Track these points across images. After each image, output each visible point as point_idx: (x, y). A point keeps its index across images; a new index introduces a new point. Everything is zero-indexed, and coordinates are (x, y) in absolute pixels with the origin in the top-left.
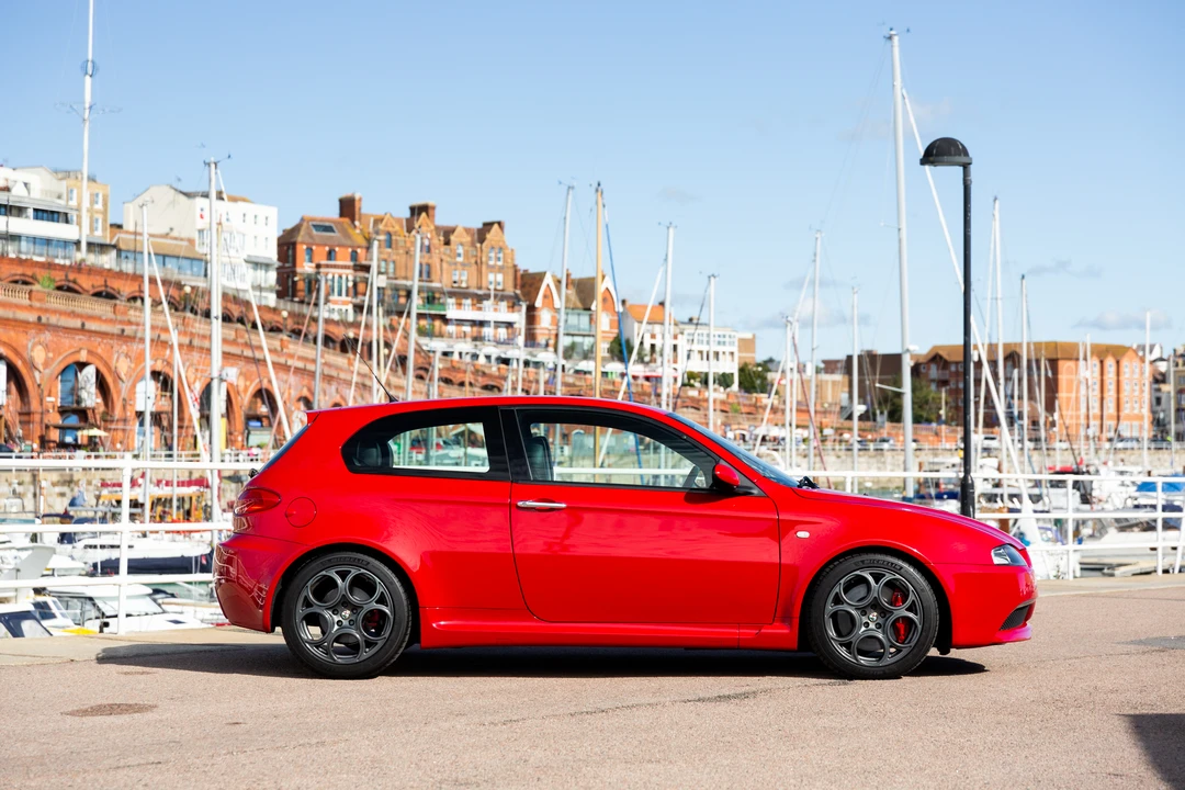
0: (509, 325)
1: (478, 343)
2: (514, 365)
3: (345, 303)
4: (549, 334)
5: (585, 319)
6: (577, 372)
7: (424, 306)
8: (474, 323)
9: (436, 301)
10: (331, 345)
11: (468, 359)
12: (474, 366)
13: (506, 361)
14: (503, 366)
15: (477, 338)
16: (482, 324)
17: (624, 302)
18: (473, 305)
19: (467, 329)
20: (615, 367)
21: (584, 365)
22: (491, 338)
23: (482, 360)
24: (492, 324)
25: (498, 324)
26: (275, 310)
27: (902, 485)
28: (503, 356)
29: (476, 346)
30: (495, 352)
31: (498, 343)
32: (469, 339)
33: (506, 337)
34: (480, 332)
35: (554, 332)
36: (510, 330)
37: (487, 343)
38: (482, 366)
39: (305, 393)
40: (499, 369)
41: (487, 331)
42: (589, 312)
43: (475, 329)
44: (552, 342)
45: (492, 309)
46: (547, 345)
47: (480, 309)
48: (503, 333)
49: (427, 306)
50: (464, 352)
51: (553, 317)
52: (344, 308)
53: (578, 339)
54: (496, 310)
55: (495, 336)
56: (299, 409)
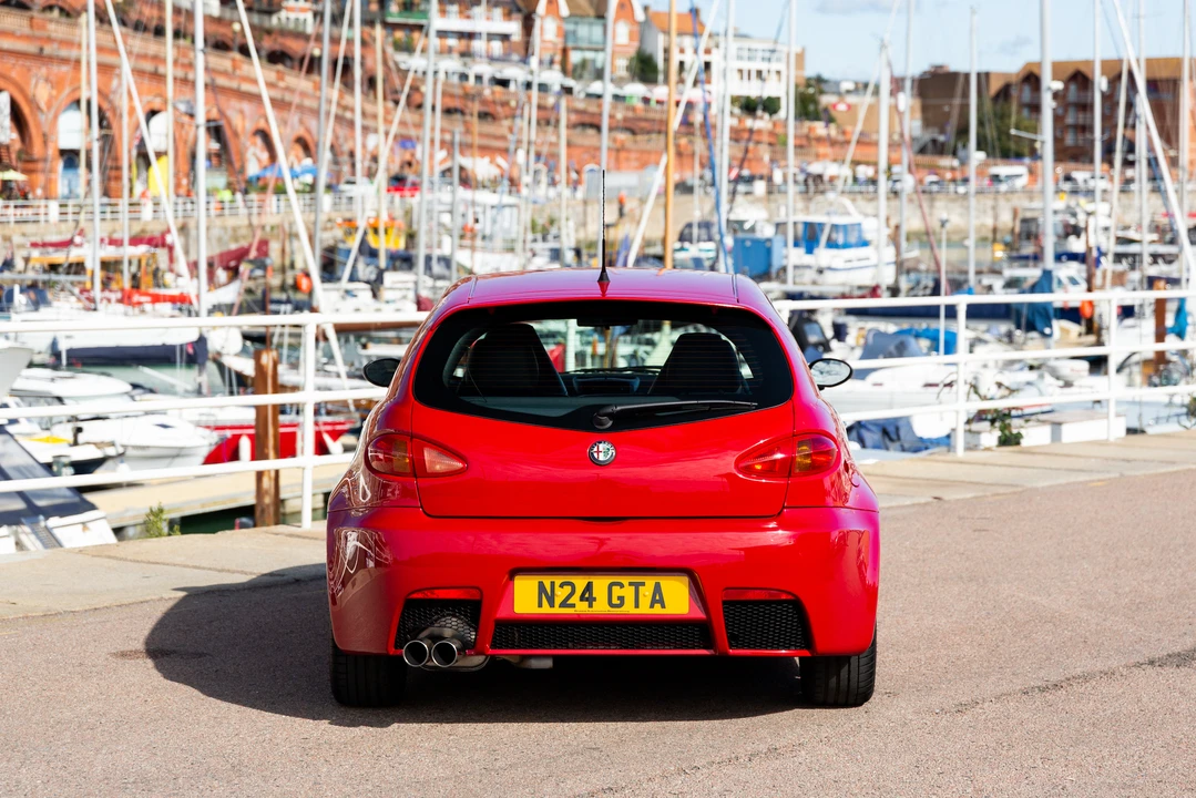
0: (505, 37)
1: (467, 60)
2: (512, 87)
3: (303, 10)
4: (555, 49)
5: (597, 31)
6: (589, 96)
7: (400, 13)
8: (462, 35)
9: (415, 8)
10: (288, 63)
11: (455, 79)
12: (464, 88)
13: (504, 83)
14: (498, 89)
15: (466, 54)
16: (470, 36)
17: (646, 9)
18: (461, 12)
19: (452, 42)
20: (636, 90)
21: (596, 87)
22: (484, 53)
23: (472, 80)
24: (484, 37)
25: (491, 37)
26: (219, 21)
27: (990, 235)
28: (498, 76)
29: (465, 64)
30: (487, 70)
31: (492, 59)
32: (455, 55)
33: (502, 52)
34: (468, 46)
35: (560, 46)
36: (506, 44)
37: (478, 59)
38: (472, 88)
39: (262, 124)
40: (493, 93)
41: (478, 45)
42: (601, 21)
43: (464, 42)
44: (558, 58)
45: (484, 17)
46: (552, 62)
47: (468, 17)
48: (497, 47)
49: (406, 14)
50: (450, 71)
51: (559, 28)
52: (301, 16)
53: (589, 55)
54: (488, 19)
55: (488, 52)
56: (255, 144)
